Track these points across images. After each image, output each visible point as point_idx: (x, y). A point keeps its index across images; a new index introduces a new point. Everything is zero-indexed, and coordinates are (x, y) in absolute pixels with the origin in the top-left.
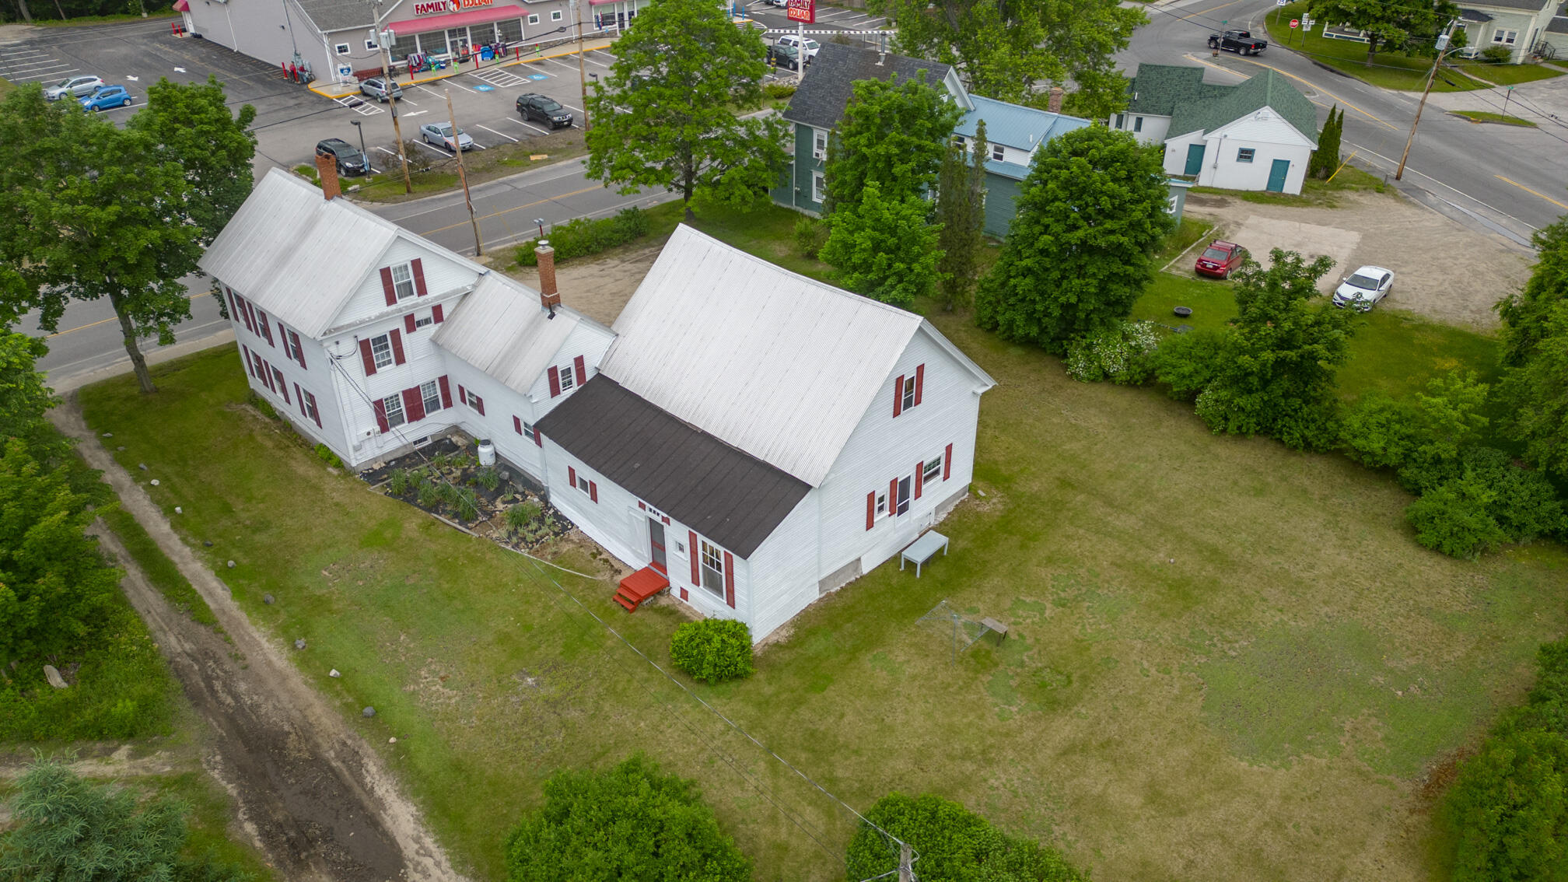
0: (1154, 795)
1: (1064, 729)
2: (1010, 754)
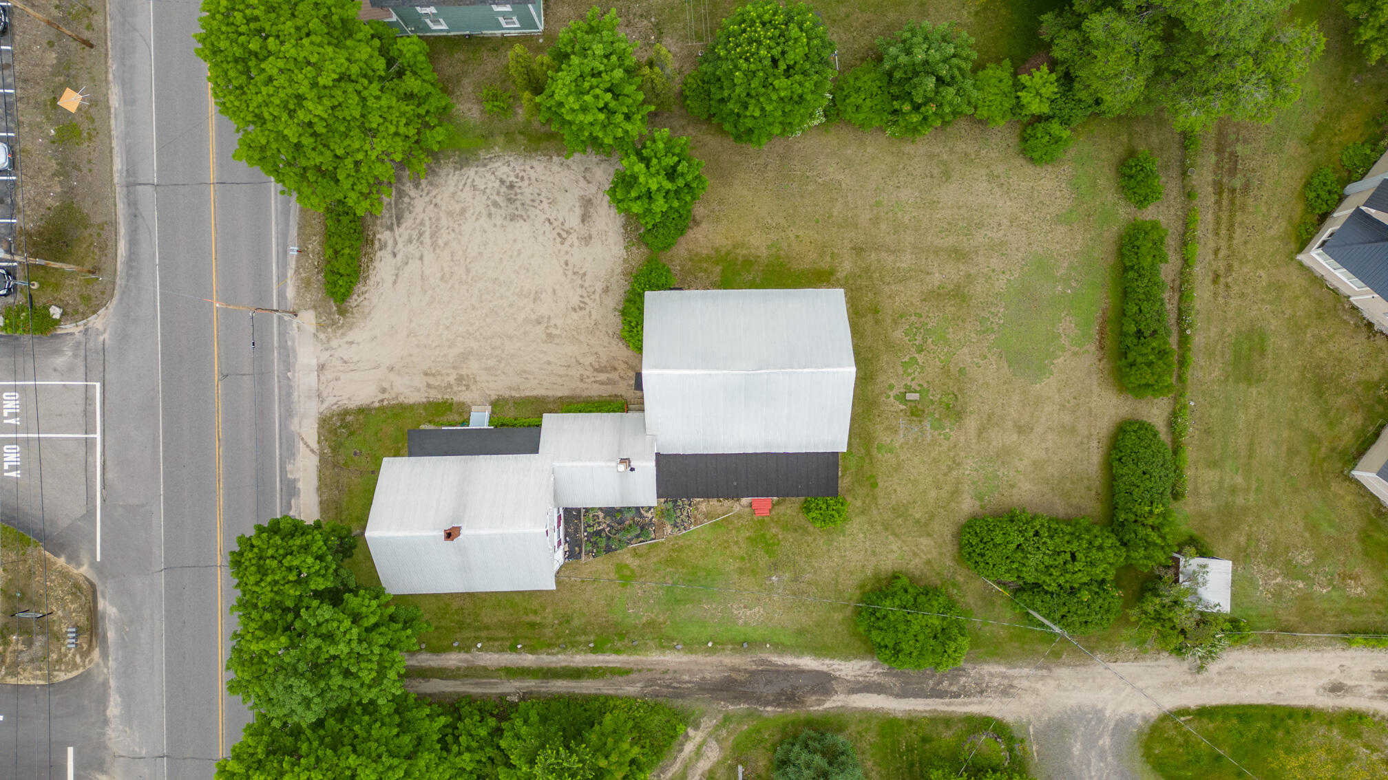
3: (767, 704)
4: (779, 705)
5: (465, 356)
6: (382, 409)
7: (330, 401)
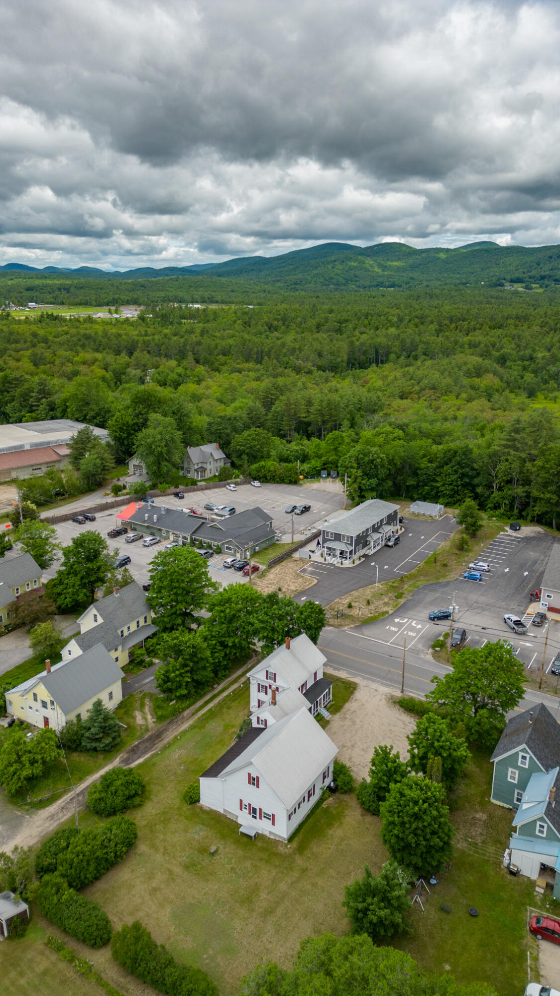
0: (155, 890)
1: (178, 870)
2: (167, 858)
3: (139, 743)
4: (135, 746)
5: (354, 723)
6: (350, 697)
7: (362, 688)
